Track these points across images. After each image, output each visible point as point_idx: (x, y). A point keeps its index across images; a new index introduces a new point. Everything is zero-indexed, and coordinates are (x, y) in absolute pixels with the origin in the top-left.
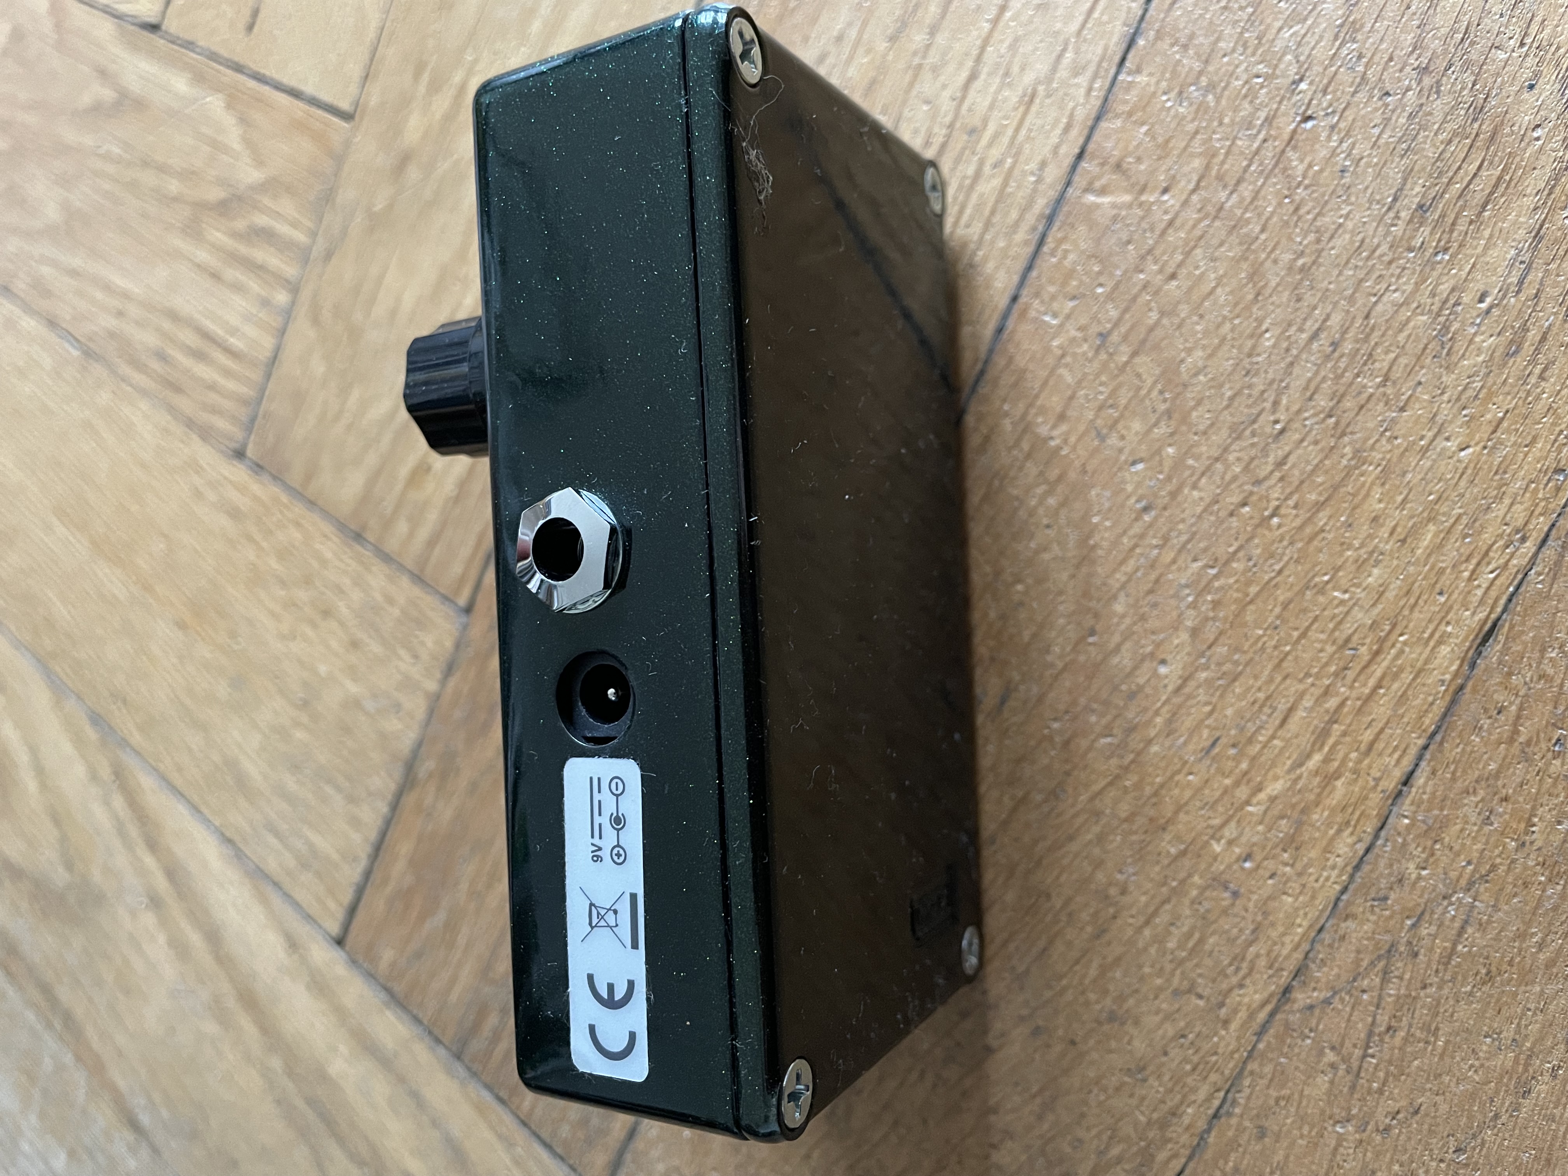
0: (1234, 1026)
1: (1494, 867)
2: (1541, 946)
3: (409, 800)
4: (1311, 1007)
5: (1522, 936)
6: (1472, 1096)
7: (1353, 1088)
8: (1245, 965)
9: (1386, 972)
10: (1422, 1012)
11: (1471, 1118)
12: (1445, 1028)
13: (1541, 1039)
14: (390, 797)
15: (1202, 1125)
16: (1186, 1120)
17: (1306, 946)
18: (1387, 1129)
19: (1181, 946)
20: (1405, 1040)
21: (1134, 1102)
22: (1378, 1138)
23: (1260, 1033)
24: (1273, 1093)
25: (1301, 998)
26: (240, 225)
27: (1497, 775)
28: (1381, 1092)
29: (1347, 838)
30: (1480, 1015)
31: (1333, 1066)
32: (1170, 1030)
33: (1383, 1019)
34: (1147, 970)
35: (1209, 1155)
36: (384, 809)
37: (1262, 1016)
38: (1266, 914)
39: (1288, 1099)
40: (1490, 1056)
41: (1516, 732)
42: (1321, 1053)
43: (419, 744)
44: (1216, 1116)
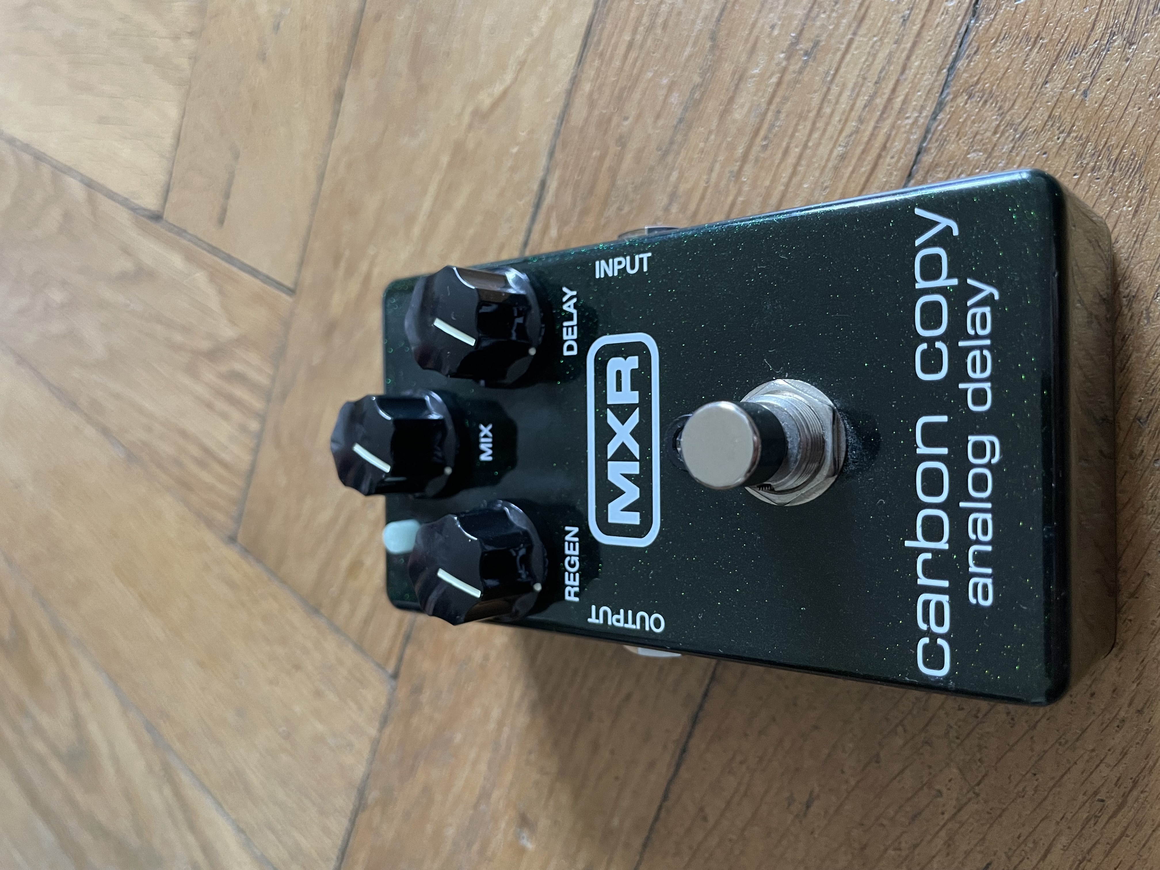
3: (363, 817)
14: (349, 814)
26: (223, 368)
36: (345, 822)
43: (367, 777)
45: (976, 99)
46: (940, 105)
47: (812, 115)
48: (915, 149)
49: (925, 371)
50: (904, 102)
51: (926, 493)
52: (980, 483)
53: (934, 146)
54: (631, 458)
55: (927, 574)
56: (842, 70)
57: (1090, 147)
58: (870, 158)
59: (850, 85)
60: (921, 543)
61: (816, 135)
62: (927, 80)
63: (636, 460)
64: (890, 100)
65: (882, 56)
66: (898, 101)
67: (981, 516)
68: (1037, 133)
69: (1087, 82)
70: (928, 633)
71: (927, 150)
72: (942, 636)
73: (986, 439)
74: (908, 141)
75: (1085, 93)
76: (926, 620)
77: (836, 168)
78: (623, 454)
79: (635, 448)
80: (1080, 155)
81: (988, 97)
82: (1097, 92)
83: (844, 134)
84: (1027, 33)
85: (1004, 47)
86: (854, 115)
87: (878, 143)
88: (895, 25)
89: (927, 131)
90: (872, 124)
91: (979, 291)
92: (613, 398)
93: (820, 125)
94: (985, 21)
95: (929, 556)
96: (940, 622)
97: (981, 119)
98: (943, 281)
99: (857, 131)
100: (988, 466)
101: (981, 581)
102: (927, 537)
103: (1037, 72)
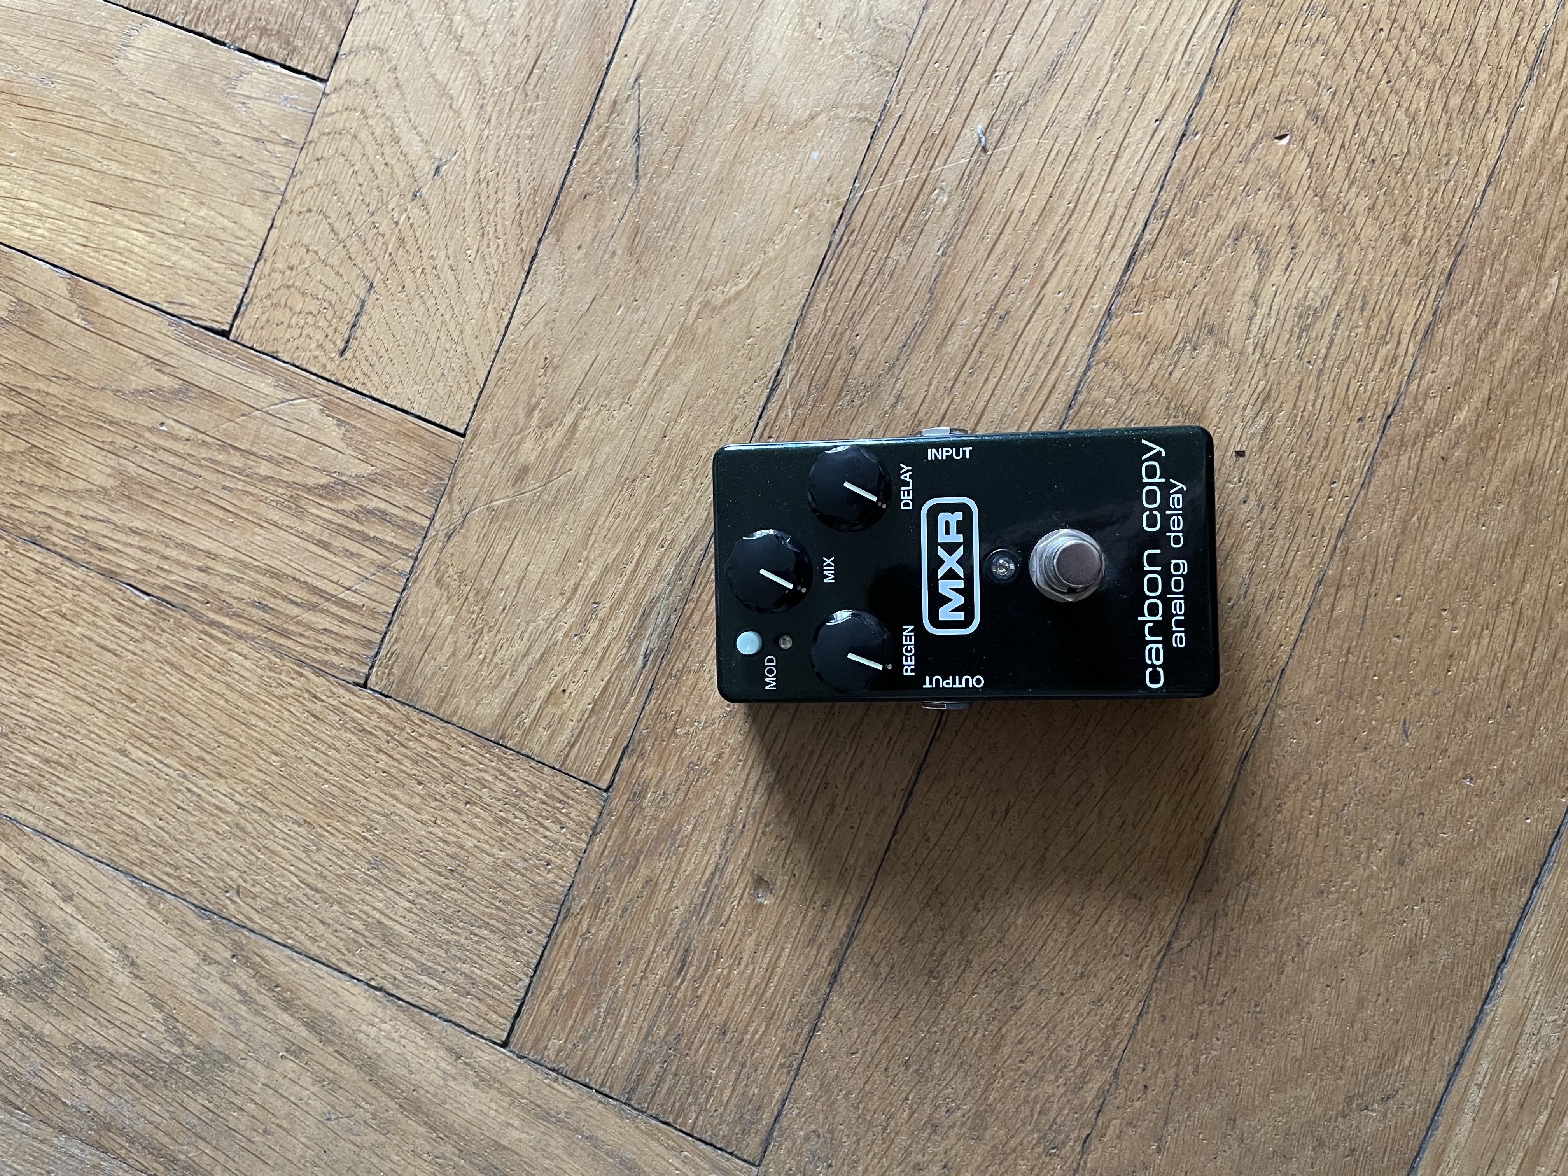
0: (1145, 967)
1: (1257, 868)
2: (1281, 901)
4: (1182, 950)
5: (1272, 898)
6: (1258, 979)
7: (1205, 985)
8: (1148, 935)
9: (1214, 925)
10: (1232, 942)
11: (1259, 989)
12: (1243, 949)
13: (1285, 945)
15: (1134, 1021)
16: (1125, 1021)
17: (1176, 920)
18: (1223, 1002)
19: (1114, 931)
20: (1227, 957)
21: (1098, 1017)
22: (1219, 1008)
23: (1158, 969)
24: (1168, 997)
25: (1176, 946)
26: (345, 506)
27: (1254, 824)
28: (1218, 985)
29: (1191, 863)
30: (1258, 939)
31: (1195, 977)
32: (1113, 976)
33: (1215, 949)
34: (1098, 947)
35: (1139, 1035)
37: (1159, 959)
38: (1156, 908)
39: (1174, 998)
40: (1265, 957)
41: (1260, 803)
42: (1188, 972)
44: (1140, 1015)
45: (1110, 366)
46: (1089, 367)
47: (1006, 358)
48: (1073, 391)
49: (1148, 526)
50: (1066, 360)
51: (1149, 591)
52: (1178, 584)
53: (1085, 390)
54: (957, 577)
55: (1151, 634)
56: (1025, 333)
57: (1173, 404)
58: (1046, 391)
59: (1031, 344)
60: (1148, 618)
61: (1008, 372)
62: (1080, 351)
63: (960, 578)
64: (1057, 358)
65: (1053, 328)
66: (1062, 360)
67: (1178, 602)
68: (1145, 392)
69: (1171, 368)
70: (1152, 665)
71: (1080, 392)
72: (1159, 666)
73: (1180, 562)
74: (1069, 385)
75: (1170, 374)
76: (1151, 659)
77: (1022, 395)
78: (951, 575)
79: (960, 571)
80: (1168, 408)
81: (1117, 366)
82: (1177, 374)
83: (1028, 374)
84: (1139, 334)
85: (1127, 338)
86: (1035, 363)
87: (1050, 383)
88: (1061, 312)
89: (1081, 381)
90: (1046, 371)
91: (1177, 486)
92: (942, 538)
93: (1011, 365)
94: (1115, 321)
95: (1151, 624)
96: (1158, 659)
97: (1114, 380)
98: (1157, 480)
99: (1036, 374)
100: (1181, 575)
101: (1179, 635)
102: (1150, 614)
103: (1145, 357)
